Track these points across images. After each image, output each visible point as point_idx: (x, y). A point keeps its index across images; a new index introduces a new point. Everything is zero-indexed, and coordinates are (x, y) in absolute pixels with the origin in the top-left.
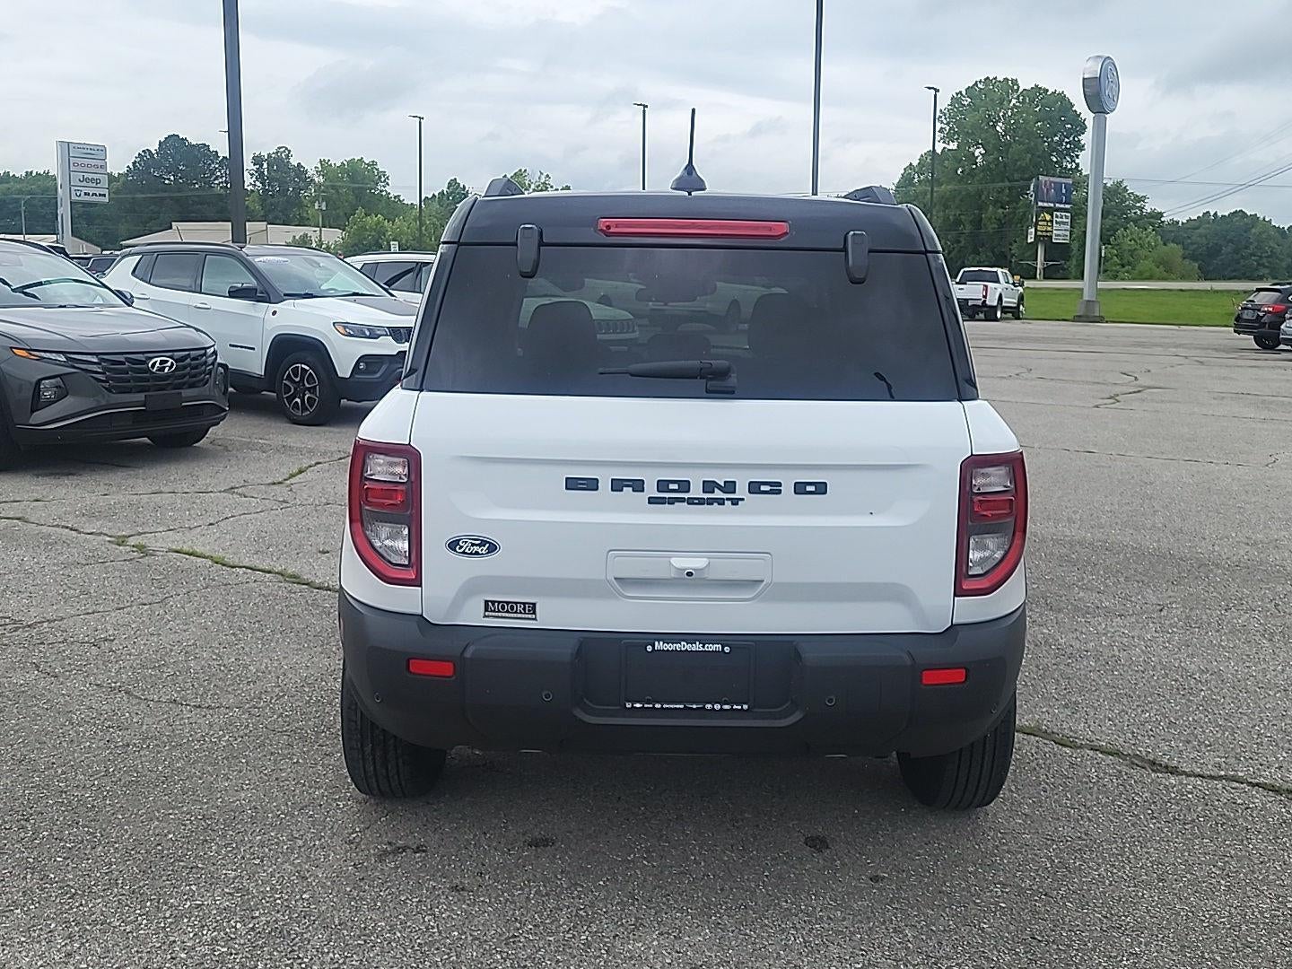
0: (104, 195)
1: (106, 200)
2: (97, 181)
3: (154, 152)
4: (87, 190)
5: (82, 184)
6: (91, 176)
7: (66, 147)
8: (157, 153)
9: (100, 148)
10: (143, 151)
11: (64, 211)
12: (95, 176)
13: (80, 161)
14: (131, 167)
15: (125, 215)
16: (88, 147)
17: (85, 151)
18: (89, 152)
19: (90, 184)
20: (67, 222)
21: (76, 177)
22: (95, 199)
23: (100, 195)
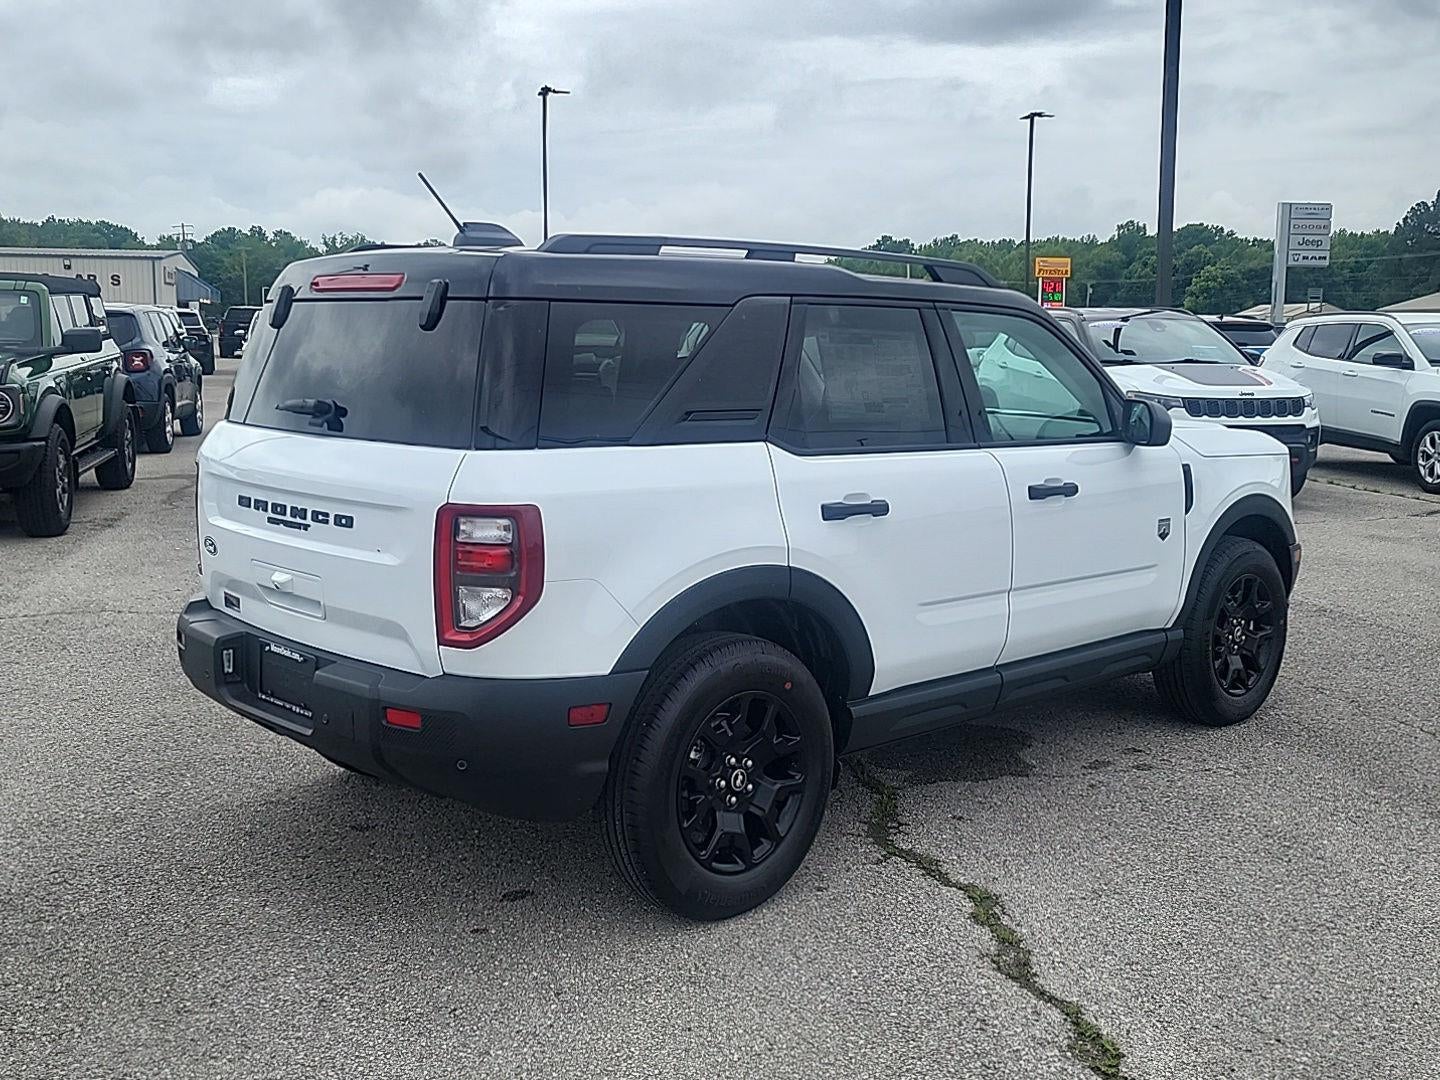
0: (1325, 258)
1: (1326, 263)
2: (1318, 243)
3: (1430, 204)
4: (1305, 254)
5: (1301, 247)
6: (1311, 238)
7: (1288, 209)
8: (1434, 206)
9: (1326, 207)
10: (1418, 205)
11: (1279, 278)
12: (1317, 238)
13: (1301, 223)
14: (1401, 223)
15: (1386, 279)
16: (1313, 207)
17: (1307, 211)
18: (1313, 211)
19: (1310, 247)
20: (1281, 290)
21: (1296, 240)
22: (1314, 263)
23: (1320, 258)
